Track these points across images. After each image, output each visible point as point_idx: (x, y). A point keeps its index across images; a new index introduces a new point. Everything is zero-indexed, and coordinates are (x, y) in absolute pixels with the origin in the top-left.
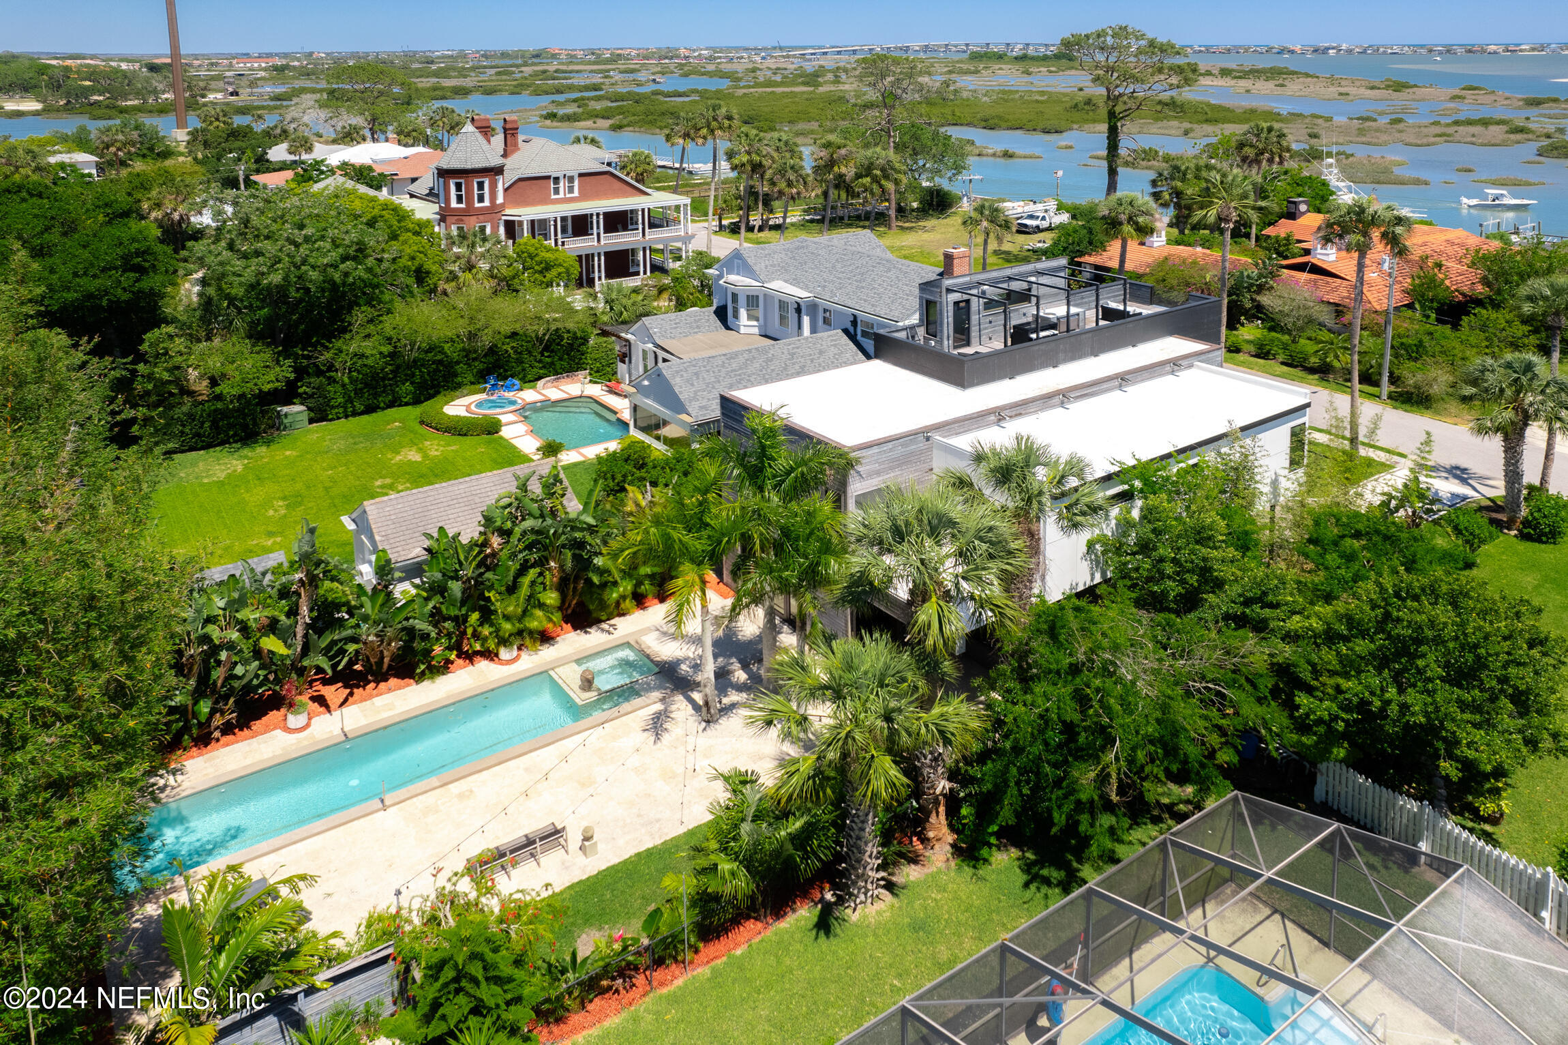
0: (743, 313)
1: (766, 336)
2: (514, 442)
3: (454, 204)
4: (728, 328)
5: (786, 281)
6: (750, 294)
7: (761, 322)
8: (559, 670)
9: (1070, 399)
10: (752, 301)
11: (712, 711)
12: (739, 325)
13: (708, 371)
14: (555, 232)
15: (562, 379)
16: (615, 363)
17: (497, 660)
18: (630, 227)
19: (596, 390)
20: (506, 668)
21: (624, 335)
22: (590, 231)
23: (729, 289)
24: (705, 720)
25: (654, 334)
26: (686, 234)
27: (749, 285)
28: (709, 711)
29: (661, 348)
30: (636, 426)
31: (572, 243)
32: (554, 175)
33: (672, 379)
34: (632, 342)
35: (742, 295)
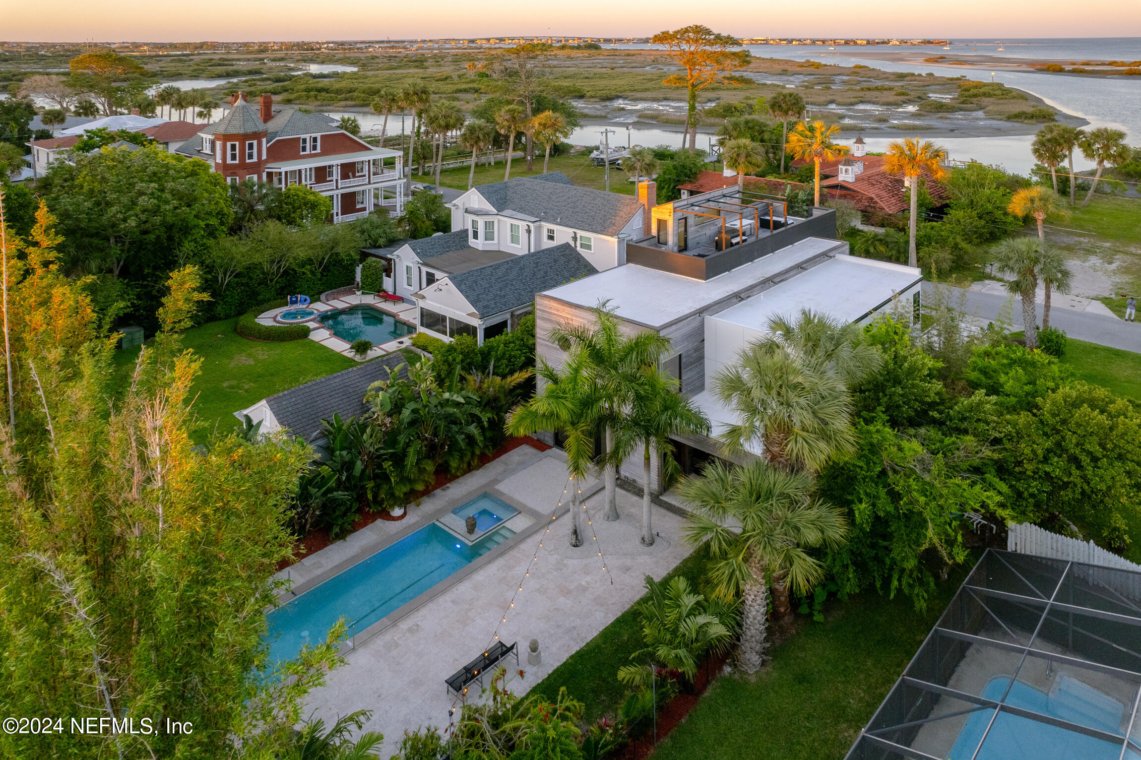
0: (482, 235)
1: (500, 251)
2: (324, 344)
3: (229, 161)
4: (469, 247)
5: (514, 210)
6: (488, 220)
7: (496, 241)
8: (442, 520)
9: (776, 283)
10: (489, 225)
11: (579, 538)
12: (479, 244)
13: (482, 279)
14: (306, 180)
15: (338, 293)
16: (381, 278)
17: (389, 517)
18: (357, 174)
19: (370, 300)
20: (398, 523)
21: (389, 256)
22: (328, 179)
23: (470, 218)
24: (574, 546)
25: (418, 254)
26: (399, 179)
27: (487, 214)
28: (577, 538)
29: (425, 264)
30: (422, 325)
31: (317, 188)
32: (303, 136)
33: (458, 286)
34: (397, 260)
35: (481, 222)
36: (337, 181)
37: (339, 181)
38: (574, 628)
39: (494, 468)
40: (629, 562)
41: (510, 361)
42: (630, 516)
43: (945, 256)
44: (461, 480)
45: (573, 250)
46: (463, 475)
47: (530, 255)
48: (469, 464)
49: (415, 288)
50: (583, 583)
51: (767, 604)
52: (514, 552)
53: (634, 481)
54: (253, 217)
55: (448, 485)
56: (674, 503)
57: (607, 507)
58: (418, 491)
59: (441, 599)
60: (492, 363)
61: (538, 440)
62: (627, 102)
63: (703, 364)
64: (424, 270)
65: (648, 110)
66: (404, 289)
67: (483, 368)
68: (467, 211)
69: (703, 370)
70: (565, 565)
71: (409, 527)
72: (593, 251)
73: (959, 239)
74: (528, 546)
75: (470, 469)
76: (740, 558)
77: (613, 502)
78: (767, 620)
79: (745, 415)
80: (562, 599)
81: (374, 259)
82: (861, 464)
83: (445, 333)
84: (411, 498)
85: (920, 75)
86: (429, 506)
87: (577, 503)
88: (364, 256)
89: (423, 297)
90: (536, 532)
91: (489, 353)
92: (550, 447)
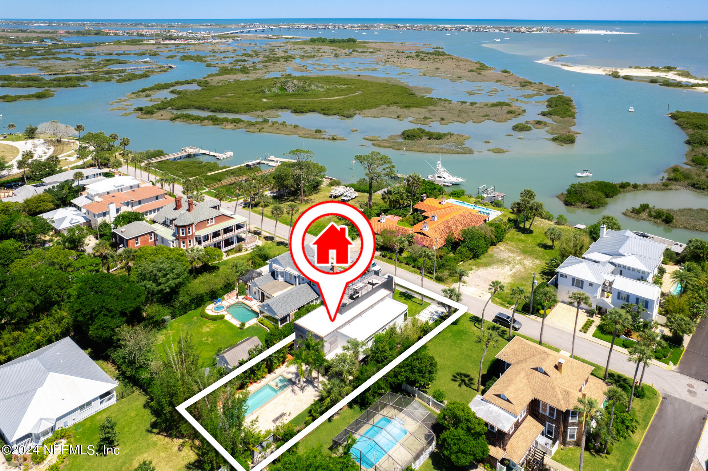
0: (280, 276)
1: (286, 281)
2: (230, 321)
3: (181, 235)
4: (275, 279)
5: (291, 267)
10: (282, 273)
12: (278, 279)
14: (210, 238)
15: (230, 294)
16: (245, 290)
20: (259, 384)
21: (248, 283)
26: (246, 229)
32: (207, 219)
34: (250, 286)
37: (223, 235)
64: (260, 291)
66: (254, 295)
68: (274, 267)
71: (262, 385)
81: (242, 281)
86: (267, 379)
88: (238, 279)
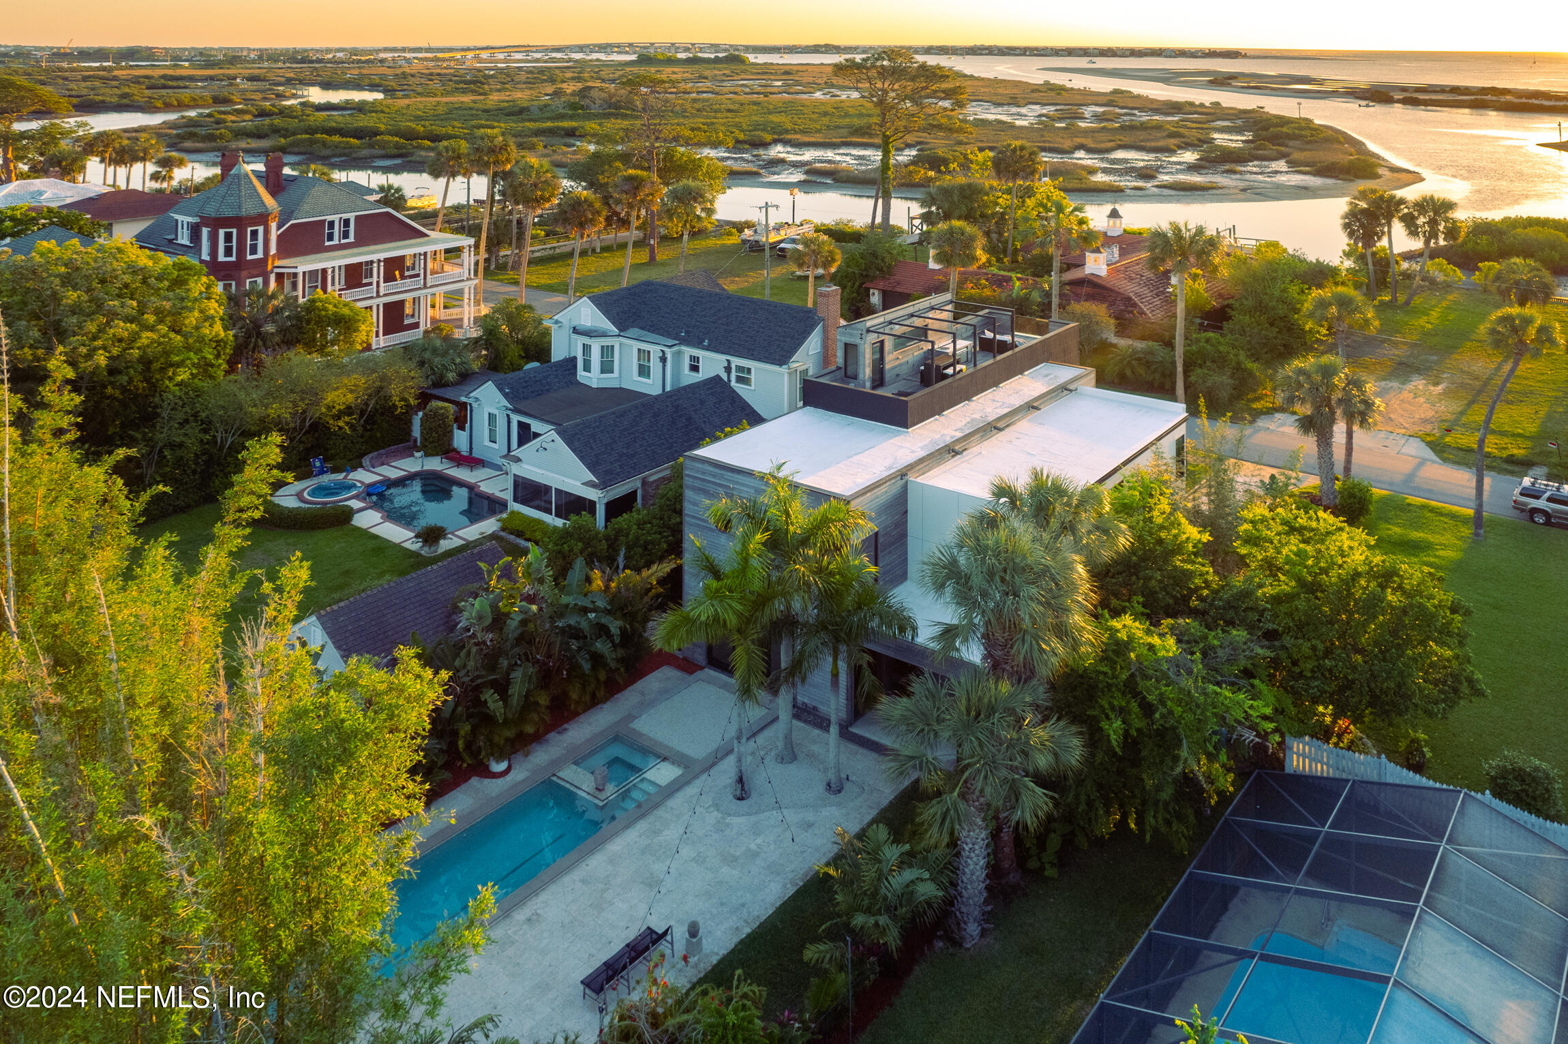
0: (596, 365)
1: (622, 388)
2: (372, 530)
3: (221, 258)
4: (578, 383)
5: (643, 329)
6: (605, 344)
7: (616, 374)
8: (560, 774)
9: (1000, 430)
10: (607, 351)
11: (746, 788)
12: (592, 378)
13: (602, 432)
14: (333, 284)
15: (387, 455)
16: (451, 432)
17: (489, 774)
18: (407, 273)
19: (435, 464)
20: (500, 781)
21: (463, 399)
22: (365, 281)
23: (581, 340)
24: (739, 799)
25: (506, 395)
26: (468, 279)
27: (604, 335)
28: (743, 789)
29: (517, 411)
30: (515, 500)
31: (349, 295)
32: (329, 218)
33: (570, 442)
34: (475, 405)
35: (596, 346)
36: (378, 283)
37: (382, 284)
38: (743, 905)
39: (628, 699)
40: (810, 816)
41: (646, 549)
42: (810, 756)
43: (1223, 380)
44: (582, 718)
45: (727, 385)
46: (585, 711)
47: (665, 396)
48: (593, 696)
49: (500, 446)
50: (753, 847)
51: (989, 854)
52: (660, 812)
53: (815, 708)
54: (260, 343)
55: (566, 726)
56: (867, 735)
57: (780, 745)
58: (529, 735)
59: (566, 879)
60: (622, 553)
61: (685, 659)
62: (789, 149)
63: (905, 544)
64: (515, 418)
65: (822, 162)
66: (486, 447)
67: (611, 560)
68: (576, 331)
69: (906, 553)
70: (728, 825)
71: (516, 785)
72: (753, 387)
73: (1242, 357)
74: (676, 802)
75: (594, 702)
76: (956, 794)
77: (788, 738)
78: (987, 875)
79: (962, 610)
80: (725, 869)
81: (441, 404)
82: (1105, 669)
83: (549, 511)
84: (520, 744)
85: (1202, 105)
86: (541, 756)
87: (744, 740)
88: (425, 398)
89: (518, 460)
90: (688, 783)
91: (616, 539)
92: (702, 668)
